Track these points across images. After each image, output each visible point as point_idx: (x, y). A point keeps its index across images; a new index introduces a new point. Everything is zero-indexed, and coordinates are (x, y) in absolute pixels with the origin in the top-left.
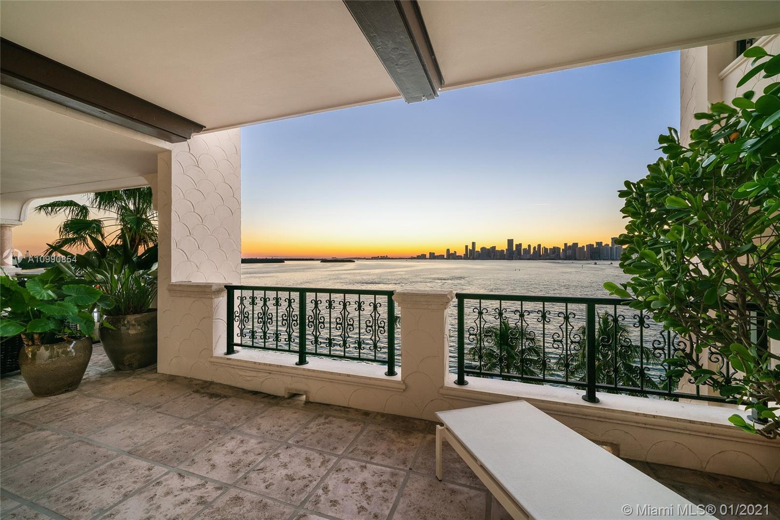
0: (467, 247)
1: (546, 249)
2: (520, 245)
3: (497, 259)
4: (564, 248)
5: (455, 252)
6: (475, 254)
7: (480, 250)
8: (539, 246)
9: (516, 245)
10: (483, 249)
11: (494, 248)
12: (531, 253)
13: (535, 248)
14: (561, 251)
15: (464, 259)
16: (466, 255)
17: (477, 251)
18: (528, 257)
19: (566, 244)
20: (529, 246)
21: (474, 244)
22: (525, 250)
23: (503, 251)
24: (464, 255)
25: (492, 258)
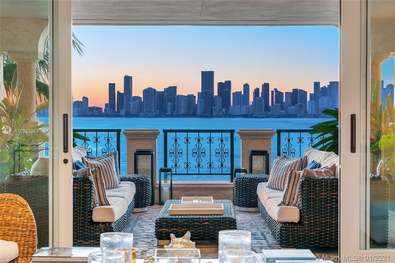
0: (112, 86)
1: (279, 94)
2: (228, 84)
3: (179, 116)
4: (313, 92)
5: (85, 99)
6: (132, 104)
7: (142, 96)
8: (266, 86)
9: (220, 84)
10: (149, 92)
11: (173, 89)
12: (251, 103)
13: (257, 91)
14: (308, 99)
15: (107, 115)
16: (111, 105)
17: (137, 98)
18: (243, 110)
19: (317, 84)
20: (246, 87)
21: (128, 80)
22: (237, 94)
23: (191, 97)
24: (106, 105)
25: (169, 113)
